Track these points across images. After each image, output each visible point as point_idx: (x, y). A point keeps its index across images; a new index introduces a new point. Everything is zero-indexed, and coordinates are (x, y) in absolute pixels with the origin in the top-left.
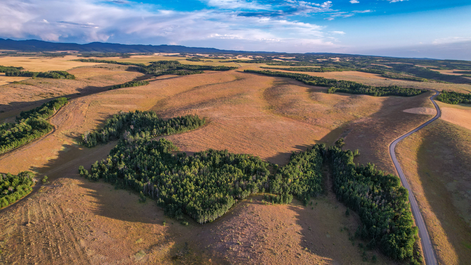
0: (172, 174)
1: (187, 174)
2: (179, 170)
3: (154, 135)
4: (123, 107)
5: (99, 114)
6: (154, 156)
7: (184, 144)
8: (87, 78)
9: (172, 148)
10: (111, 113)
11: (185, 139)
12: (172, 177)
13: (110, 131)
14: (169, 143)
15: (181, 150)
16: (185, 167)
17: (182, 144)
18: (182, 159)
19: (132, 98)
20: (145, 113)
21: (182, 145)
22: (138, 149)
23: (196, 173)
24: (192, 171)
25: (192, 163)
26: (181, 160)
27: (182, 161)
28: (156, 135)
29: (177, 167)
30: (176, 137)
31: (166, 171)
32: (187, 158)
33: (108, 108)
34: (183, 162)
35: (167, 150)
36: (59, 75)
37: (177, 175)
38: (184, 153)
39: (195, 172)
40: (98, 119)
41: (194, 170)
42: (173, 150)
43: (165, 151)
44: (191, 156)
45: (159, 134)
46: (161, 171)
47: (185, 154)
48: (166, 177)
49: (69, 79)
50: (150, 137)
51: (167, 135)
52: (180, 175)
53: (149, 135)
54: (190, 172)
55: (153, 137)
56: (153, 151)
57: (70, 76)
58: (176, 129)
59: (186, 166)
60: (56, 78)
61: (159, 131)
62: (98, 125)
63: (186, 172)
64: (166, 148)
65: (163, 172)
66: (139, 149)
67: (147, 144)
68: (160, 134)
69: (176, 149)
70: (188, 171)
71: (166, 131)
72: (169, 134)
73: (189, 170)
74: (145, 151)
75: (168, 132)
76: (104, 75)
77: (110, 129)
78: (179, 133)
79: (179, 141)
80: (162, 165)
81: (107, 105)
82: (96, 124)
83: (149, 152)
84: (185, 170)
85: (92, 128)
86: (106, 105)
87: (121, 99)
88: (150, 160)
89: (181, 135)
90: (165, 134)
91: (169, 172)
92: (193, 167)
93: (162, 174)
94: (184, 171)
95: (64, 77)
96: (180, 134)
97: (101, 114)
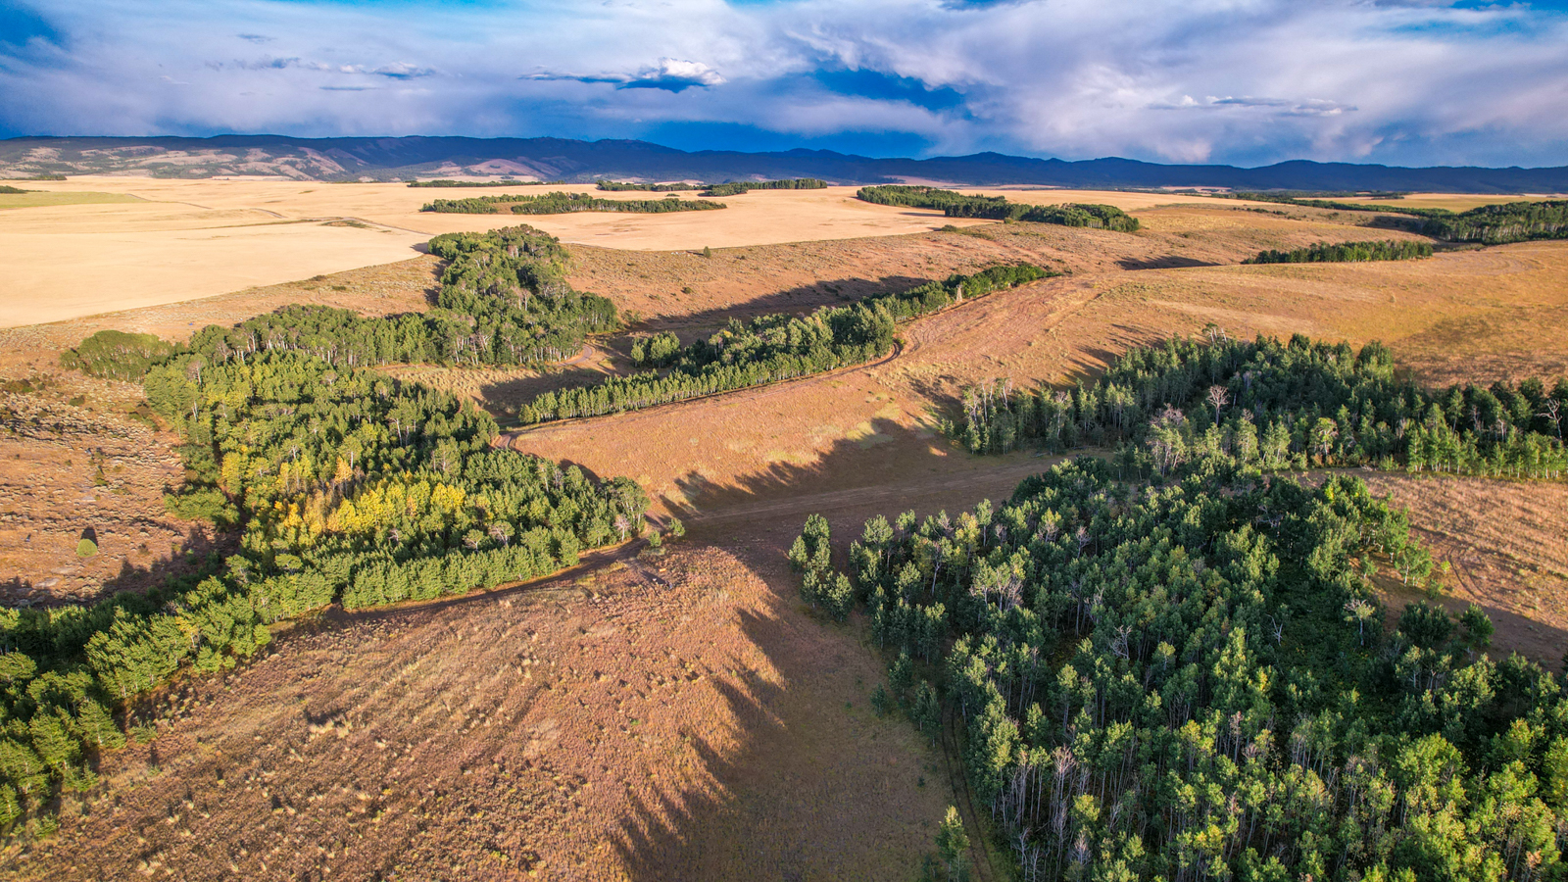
0: (1281, 756)
1: (1421, 823)
2: (1359, 748)
3: (1317, 458)
4: (1240, 319)
5: (1115, 330)
6: (1227, 576)
7: (1507, 550)
8: (1182, 231)
9: (1386, 555)
10: (1169, 330)
11: (1530, 524)
12: (1257, 792)
13: (1108, 399)
14: (1378, 516)
15: (1459, 593)
16: (1428, 753)
17: (1483, 551)
18: (1426, 663)
19: (1308, 293)
21: (1486, 559)
22: (1153, 503)
23: (1532, 858)
24: (1487, 815)
25: (1522, 732)
26: (1409, 667)
27: (1424, 678)
28: (1330, 460)
29: (1349, 719)
30: (1460, 492)
31: (1237, 716)
32: (1478, 675)
33: (1170, 313)
34: (1427, 696)
35: (1339, 559)
36: (1086, 215)
37: (1315, 788)
38: (1471, 620)
39: (1527, 845)
40: (1097, 347)
41: (1511, 810)
42: (1394, 573)
43: (1320, 561)
44: (1520, 662)
45: (1349, 452)
46: (1206, 696)
47: (1483, 630)
48: (1214, 771)
50: (1287, 465)
51: (1403, 474)
52: (1343, 800)
53: (1283, 446)
54: (1465, 812)
55: (1304, 463)
56: (1239, 539)
57: (1122, 219)
58: (1480, 447)
59: (1435, 743)
61: (1358, 438)
62: (1079, 368)
63: (1412, 799)
64: (1333, 543)
65: (1218, 716)
66: (1165, 505)
67: (1226, 493)
68: (1356, 456)
69: (1421, 569)
70: (1443, 800)
71: (1399, 450)
72: (1414, 467)
73: (1456, 788)
74: (1188, 527)
75: (1413, 451)
77: (1112, 388)
78: (1498, 473)
79: (1470, 523)
80: (1240, 655)
81: (1175, 305)
82: (1071, 365)
83: (1207, 544)
84: (1415, 780)
85: (1041, 376)
86: (1168, 304)
87: (1255, 290)
88: (1184, 593)
89: (1507, 493)
90: (1389, 463)
91: (1264, 737)
92: (1513, 782)
93: (1192, 728)
94: (1402, 782)
95: (1101, 224)
96: (1504, 481)
97: (1122, 333)
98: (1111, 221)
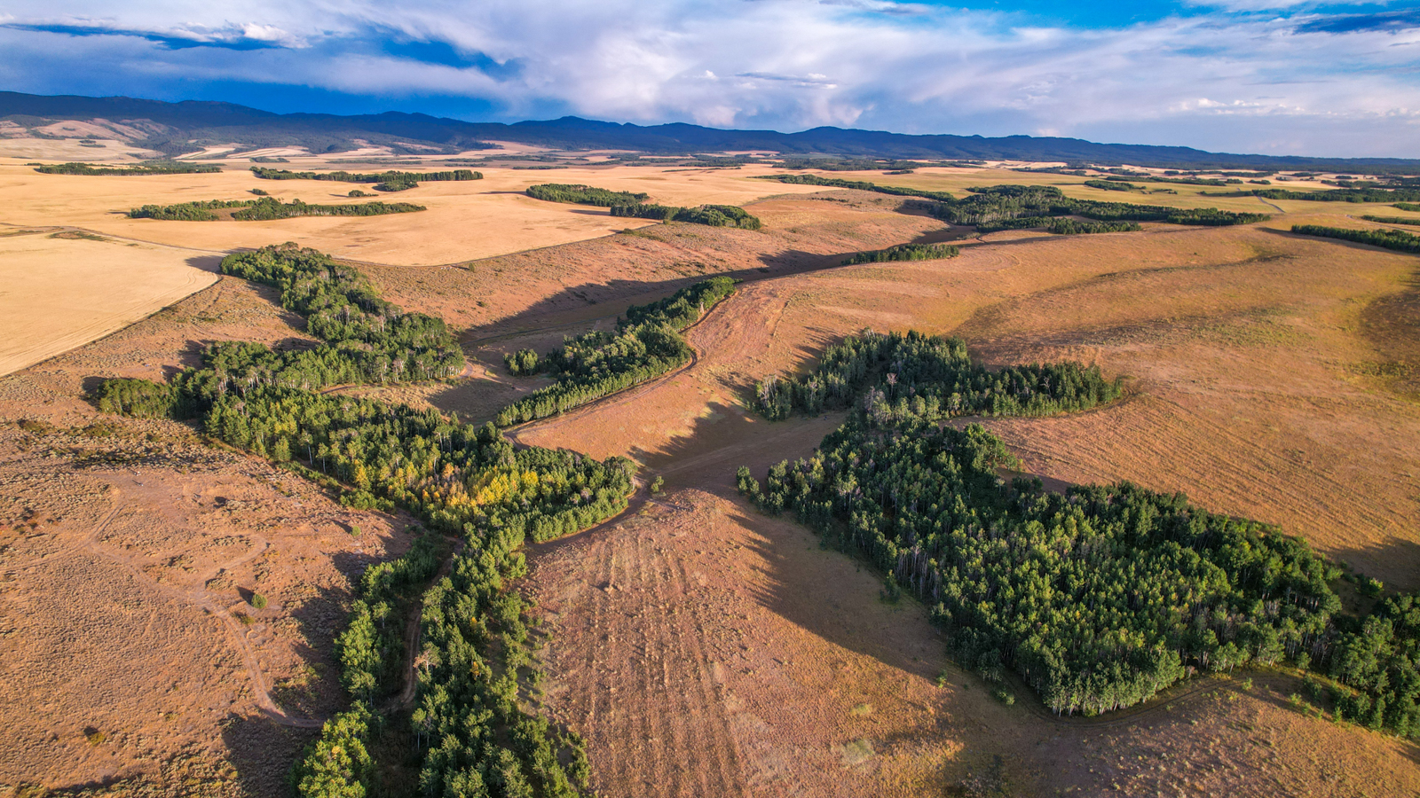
0: (988, 537)
1: (1036, 547)
2: (1013, 530)
3: (952, 412)
4: (873, 317)
5: (809, 331)
6: (943, 474)
7: (1040, 451)
8: (791, 227)
9: (1002, 460)
10: (841, 330)
11: (1046, 438)
12: (986, 548)
13: (830, 382)
14: (993, 442)
15: (1028, 471)
16: (1033, 526)
17: (1032, 453)
18: (1027, 498)
19: (902, 293)
20: (934, 342)
21: (1034, 456)
22: (898, 445)
23: (1065, 551)
24: (1053, 542)
25: (1058, 516)
26: (1022, 501)
27: (1026, 503)
28: (958, 413)
29: (1008, 520)
30: (1017, 425)
31: (970, 526)
32: (1044, 500)
33: (834, 316)
34: (1030, 509)
35: (983, 462)
36: (723, 217)
37: (1003, 543)
38: (1035, 482)
39: (1064, 548)
40: (805, 345)
41: (1059, 539)
42: (1003, 466)
43: (977, 464)
44: (1056, 494)
45: (966, 408)
46: (955, 521)
47: (1040, 485)
48: (969, 543)
49: (745, 228)
50: (940, 417)
51: (991, 417)
52: (1012, 546)
53: (936, 408)
54: (1047, 543)
55: (947, 416)
56: (943, 458)
57: (749, 220)
58: (1020, 402)
59: (1036, 523)
60: (716, 224)
61: (970, 401)
62: (801, 360)
63: (1032, 542)
64: (980, 456)
65: (963, 526)
66: (904, 445)
67: (925, 436)
68: (970, 410)
69: (1014, 463)
70: (1040, 540)
71: (988, 404)
72: (996, 414)
73: (1044, 536)
74: (919, 454)
75: (995, 407)
76: (835, 223)
77: (830, 376)
78: (1029, 414)
79: (1025, 441)
80: (962, 505)
81: (832, 309)
82: (796, 359)
83: (928, 459)
84: (1032, 535)
85: (784, 368)
86: (828, 308)
87: (872, 292)
88: (928, 484)
89: (1035, 424)
90: (985, 413)
91: (981, 531)
92: (1058, 531)
93: (956, 532)
94: (1028, 536)
95: (735, 224)
96: (1032, 418)
97: (813, 333)
98: (742, 221)
